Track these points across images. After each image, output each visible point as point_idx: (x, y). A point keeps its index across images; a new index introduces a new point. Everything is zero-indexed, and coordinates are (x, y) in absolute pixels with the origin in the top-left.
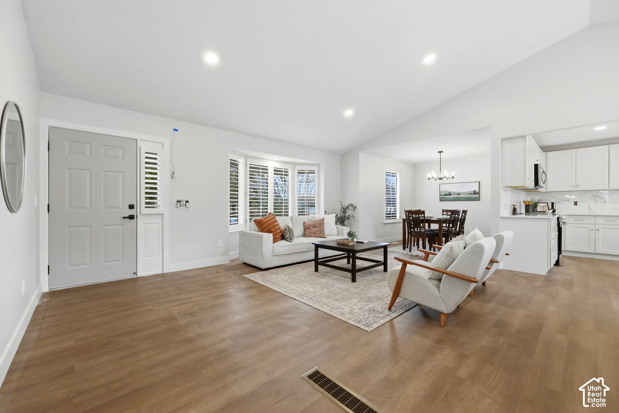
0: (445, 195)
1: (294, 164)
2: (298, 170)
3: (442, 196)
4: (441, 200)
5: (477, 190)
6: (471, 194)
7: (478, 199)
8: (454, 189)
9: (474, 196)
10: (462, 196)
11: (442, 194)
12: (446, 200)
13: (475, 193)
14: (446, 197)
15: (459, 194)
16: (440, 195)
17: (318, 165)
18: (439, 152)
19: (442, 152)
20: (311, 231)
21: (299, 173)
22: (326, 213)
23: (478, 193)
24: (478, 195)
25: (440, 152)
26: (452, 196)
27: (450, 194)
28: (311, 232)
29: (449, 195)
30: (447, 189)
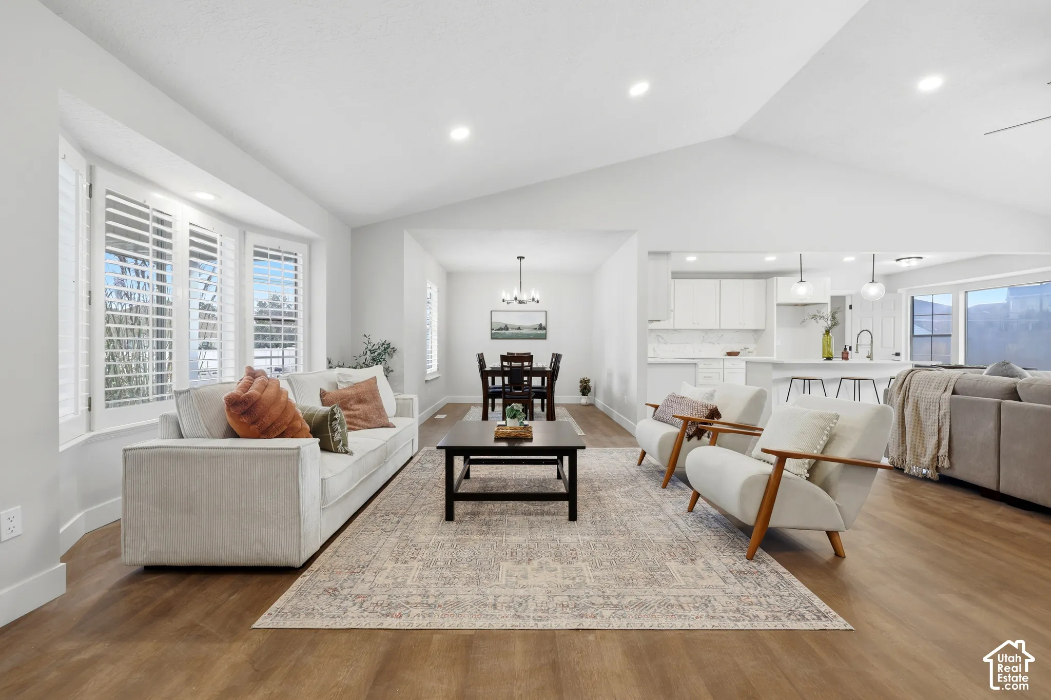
0: (499, 330)
1: (243, 226)
2: (256, 246)
3: (495, 330)
4: (494, 337)
5: (544, 324)
6: (536, 329)
7: (544, 337)
8: (513, 320)
9: (539, 332)
10: (524, 331)
11: (496, 327)
12: (501, 337)
13: (541, 327)
14: (500, 333)
15: (519, 328)
16: (492, 329)
17: (309, 243)
18: (518, 258)
19: (523, 258)
20: (351, 413)
21: (257, 254)
22: (330, 362)
23: (545, 329)
24: (544, 331)
25: (521, 258)
26: (510, 331)
27: (506, 328)
28: (355, 416)
29: (505, 330)
30: (501, 319)
